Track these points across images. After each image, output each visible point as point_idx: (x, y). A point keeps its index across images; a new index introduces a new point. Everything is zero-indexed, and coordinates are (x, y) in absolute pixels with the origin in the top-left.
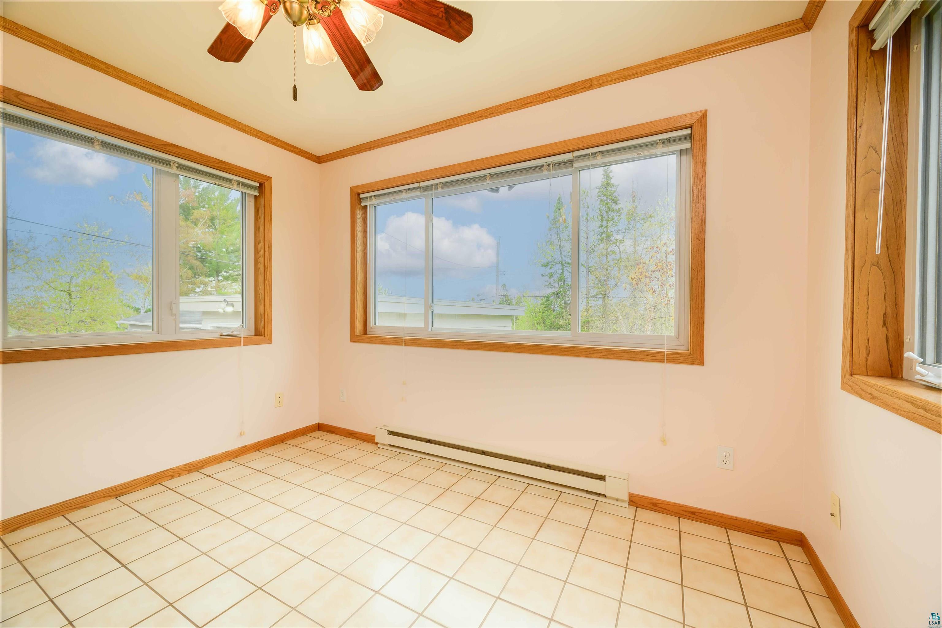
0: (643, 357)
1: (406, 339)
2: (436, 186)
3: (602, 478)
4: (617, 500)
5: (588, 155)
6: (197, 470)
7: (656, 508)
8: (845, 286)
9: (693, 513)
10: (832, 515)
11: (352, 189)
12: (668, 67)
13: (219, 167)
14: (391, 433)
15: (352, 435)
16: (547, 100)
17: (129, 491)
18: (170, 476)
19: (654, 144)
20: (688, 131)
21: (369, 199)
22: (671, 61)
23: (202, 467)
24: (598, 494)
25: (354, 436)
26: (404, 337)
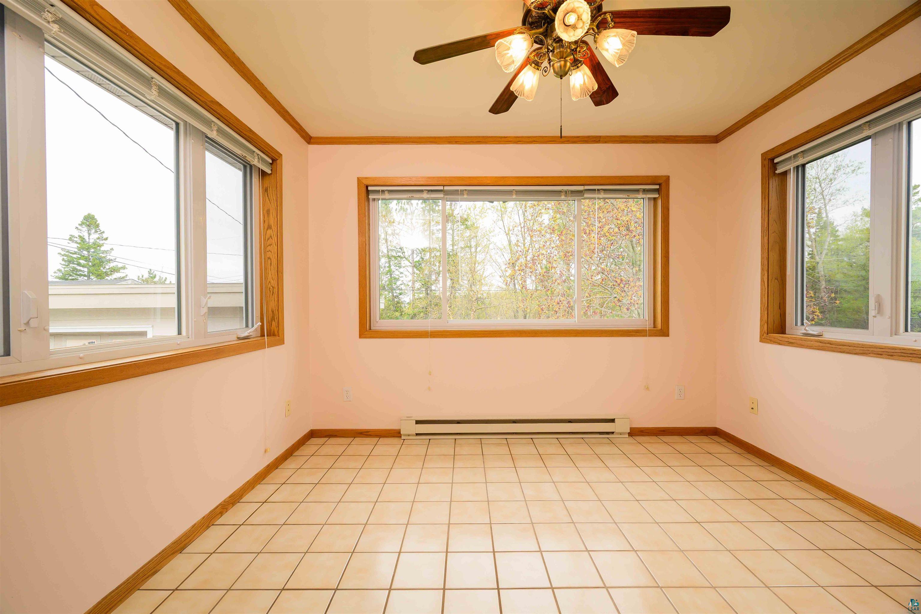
0: (634, 333)
1: (432, 332)
2: (461, 192)
3: (613, 421)
4: (621, 434)
5: (595, 190)
6: (238, 501)
7: (643, 434)
8: (762, 289)
9: (664, 431)
10: (752, 408)
11: (359, 180)
12: (648, 142)
13: (249, 137)
14: (418, 422)
15: (363, 434)
16: (566, 142)
17: (190, 540)
18: (219, 513)
19: (637, 191)
20: (657, 187)
21: (381, 193)
22: (650, 139)
23: (241, 497)
24: (608, 433)
25: (367, 435)
26: (429, 330)
